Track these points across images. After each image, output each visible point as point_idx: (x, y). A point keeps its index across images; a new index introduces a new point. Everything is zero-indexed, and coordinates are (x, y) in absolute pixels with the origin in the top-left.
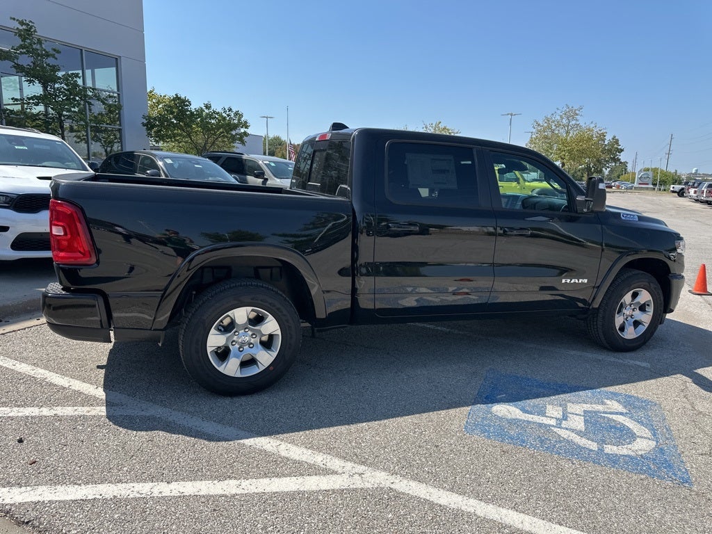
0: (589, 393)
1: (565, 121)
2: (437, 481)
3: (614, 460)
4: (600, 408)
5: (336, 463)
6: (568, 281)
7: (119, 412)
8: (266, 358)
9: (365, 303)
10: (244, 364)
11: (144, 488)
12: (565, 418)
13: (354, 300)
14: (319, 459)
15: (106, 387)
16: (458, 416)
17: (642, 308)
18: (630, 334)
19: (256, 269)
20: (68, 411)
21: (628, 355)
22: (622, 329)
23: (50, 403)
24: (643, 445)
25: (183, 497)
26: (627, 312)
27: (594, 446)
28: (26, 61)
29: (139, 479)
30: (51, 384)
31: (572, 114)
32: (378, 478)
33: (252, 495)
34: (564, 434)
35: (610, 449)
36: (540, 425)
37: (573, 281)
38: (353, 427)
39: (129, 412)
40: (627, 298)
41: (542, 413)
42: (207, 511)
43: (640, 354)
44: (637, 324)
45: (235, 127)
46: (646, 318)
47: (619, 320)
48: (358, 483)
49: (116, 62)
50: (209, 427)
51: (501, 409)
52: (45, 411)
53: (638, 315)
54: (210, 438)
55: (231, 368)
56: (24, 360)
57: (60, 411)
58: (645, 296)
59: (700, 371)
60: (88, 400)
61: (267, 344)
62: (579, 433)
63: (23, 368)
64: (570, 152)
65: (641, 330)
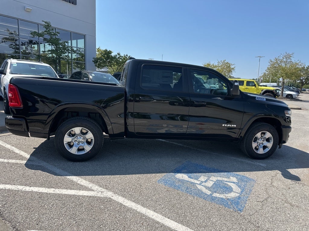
0: (226, 173)
1: (284, 60)
2: (131, 198)
3: (213, 199)
4: (226, 179)
5: (95, 187)
6: (226, 125)
7: (31, 163)
8: (88, 148)
9: (131, 129)
10: (79, 150)
11: (20, 188)
12: (205, 182)
13: (126, 128)
14: (90, 185)
15: (32, 155)
17: (268, 140)
18: (261, 151)
19: (89, 113)
20: (14, 161)
21: (258, 161)
22: (257, 149)
23: (10, 158)
24: (232, 195)
25: (32, 192)
26: (260, 141)
27: (209, 193)
29: (21, 185)
30: (14, 152)
31: (288, 57)
32: (109, 194)
33: (56, 194)
34: (199, 187)
35: (216, 195)
36: (192, 183)
37: (228, 125)
38: (113, 176)
39: (34, 163)
40: (259, 135)
41: (197, 179)
42: (37, 197)
43: (266, 161)
44: (265, 147)
46: (270, 145)
47: (254, 145)
48: (99, 195)
49: (84, 37)
50: (58, 171)
51: (180, 176)
52: (6, 161)
53: (265, 143)
54: (56, 174)
55: (73, 151)
56: (10, 144)
57: (10, 161)
58: (268, 135)
60: (22, 158)
61: (89, 143)
62: (207, 188)
63: (8, 146)
64: (286, 74)
65: (267, 150)
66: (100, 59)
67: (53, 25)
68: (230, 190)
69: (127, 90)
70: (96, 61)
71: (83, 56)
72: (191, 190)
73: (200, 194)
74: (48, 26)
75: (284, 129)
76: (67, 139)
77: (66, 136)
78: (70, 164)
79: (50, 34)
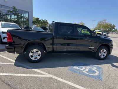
0: (91, 66)
2: (59, 77)
3: (90, 76)
4: (92, 68)
5: (45, 73)
7: (16, 64)
8: (39, 57)
9: (55, 50)
10: (35, 58)
11: (15, 74)
12: (85, 69)
13: (53, 49)
14: (42, 72)
15: (15, 61)
16: (67, 68)
17: (105, 53)
18: (102, 57)
19: (38, 44)
20: (9, 63)
21: (102, 60)
22: (101, 56)
23: (7, 62)
24: (96, 74)
25: (20, 76)
26: (102, 53)
27: (88, 74)
28: (14, 12)
29: (15, 73)
30: (8, 60)
32: (51, 76)
33: (30, 77)
34: (84, 71)
35: (90, 74)
36: (80, 70)
38: (50, 68)
39: (17, 64)
40: (102, 51)
41: (82, 68)
42: (23, 78)
43: (104, 60)
44: (104, 55)
45: (46, 23)
46: (105, 54)
47: (100, 54)
48: (47, 76)
49: (28, 12)
51: (75, 67)
52: (6, 63)
53: (104, 54)
54: (28, 68)
55: (33, 59)
56: (5, 56)
57: (8, 63)
58: (105, 51)
59: (113, 64)
60: (12, 62)
61: (39, 55)
62: (86, 72)
63: (5, 57)
64: (104, 27)
65: (104, 56)
66: (35, 21)
67: (16, 8)
68: (95, 72)
69: (53, 34)
70: (33, 22)
71: (28, 20)
72: (80, 73)
73: (84, 74)
74: (14, 8)
75: (110, 48)
76: (31, 54)
77: (30, 53)
78: (32, 64)
79: (15, 11)
